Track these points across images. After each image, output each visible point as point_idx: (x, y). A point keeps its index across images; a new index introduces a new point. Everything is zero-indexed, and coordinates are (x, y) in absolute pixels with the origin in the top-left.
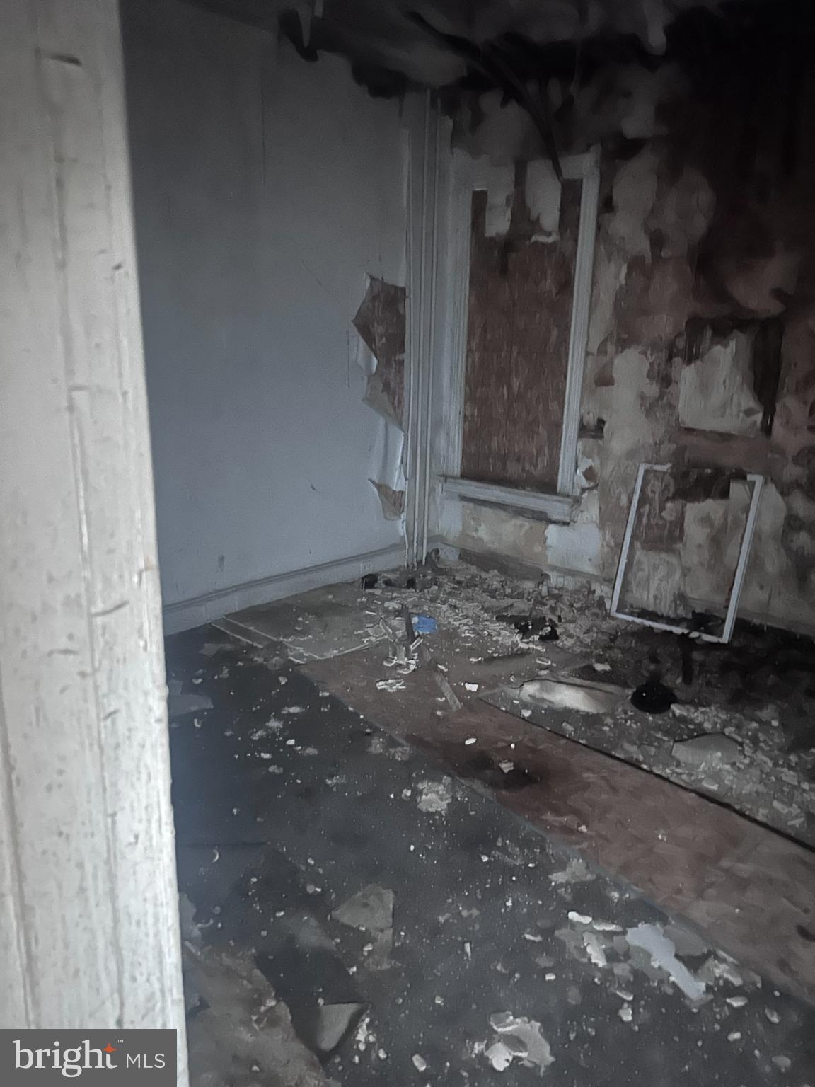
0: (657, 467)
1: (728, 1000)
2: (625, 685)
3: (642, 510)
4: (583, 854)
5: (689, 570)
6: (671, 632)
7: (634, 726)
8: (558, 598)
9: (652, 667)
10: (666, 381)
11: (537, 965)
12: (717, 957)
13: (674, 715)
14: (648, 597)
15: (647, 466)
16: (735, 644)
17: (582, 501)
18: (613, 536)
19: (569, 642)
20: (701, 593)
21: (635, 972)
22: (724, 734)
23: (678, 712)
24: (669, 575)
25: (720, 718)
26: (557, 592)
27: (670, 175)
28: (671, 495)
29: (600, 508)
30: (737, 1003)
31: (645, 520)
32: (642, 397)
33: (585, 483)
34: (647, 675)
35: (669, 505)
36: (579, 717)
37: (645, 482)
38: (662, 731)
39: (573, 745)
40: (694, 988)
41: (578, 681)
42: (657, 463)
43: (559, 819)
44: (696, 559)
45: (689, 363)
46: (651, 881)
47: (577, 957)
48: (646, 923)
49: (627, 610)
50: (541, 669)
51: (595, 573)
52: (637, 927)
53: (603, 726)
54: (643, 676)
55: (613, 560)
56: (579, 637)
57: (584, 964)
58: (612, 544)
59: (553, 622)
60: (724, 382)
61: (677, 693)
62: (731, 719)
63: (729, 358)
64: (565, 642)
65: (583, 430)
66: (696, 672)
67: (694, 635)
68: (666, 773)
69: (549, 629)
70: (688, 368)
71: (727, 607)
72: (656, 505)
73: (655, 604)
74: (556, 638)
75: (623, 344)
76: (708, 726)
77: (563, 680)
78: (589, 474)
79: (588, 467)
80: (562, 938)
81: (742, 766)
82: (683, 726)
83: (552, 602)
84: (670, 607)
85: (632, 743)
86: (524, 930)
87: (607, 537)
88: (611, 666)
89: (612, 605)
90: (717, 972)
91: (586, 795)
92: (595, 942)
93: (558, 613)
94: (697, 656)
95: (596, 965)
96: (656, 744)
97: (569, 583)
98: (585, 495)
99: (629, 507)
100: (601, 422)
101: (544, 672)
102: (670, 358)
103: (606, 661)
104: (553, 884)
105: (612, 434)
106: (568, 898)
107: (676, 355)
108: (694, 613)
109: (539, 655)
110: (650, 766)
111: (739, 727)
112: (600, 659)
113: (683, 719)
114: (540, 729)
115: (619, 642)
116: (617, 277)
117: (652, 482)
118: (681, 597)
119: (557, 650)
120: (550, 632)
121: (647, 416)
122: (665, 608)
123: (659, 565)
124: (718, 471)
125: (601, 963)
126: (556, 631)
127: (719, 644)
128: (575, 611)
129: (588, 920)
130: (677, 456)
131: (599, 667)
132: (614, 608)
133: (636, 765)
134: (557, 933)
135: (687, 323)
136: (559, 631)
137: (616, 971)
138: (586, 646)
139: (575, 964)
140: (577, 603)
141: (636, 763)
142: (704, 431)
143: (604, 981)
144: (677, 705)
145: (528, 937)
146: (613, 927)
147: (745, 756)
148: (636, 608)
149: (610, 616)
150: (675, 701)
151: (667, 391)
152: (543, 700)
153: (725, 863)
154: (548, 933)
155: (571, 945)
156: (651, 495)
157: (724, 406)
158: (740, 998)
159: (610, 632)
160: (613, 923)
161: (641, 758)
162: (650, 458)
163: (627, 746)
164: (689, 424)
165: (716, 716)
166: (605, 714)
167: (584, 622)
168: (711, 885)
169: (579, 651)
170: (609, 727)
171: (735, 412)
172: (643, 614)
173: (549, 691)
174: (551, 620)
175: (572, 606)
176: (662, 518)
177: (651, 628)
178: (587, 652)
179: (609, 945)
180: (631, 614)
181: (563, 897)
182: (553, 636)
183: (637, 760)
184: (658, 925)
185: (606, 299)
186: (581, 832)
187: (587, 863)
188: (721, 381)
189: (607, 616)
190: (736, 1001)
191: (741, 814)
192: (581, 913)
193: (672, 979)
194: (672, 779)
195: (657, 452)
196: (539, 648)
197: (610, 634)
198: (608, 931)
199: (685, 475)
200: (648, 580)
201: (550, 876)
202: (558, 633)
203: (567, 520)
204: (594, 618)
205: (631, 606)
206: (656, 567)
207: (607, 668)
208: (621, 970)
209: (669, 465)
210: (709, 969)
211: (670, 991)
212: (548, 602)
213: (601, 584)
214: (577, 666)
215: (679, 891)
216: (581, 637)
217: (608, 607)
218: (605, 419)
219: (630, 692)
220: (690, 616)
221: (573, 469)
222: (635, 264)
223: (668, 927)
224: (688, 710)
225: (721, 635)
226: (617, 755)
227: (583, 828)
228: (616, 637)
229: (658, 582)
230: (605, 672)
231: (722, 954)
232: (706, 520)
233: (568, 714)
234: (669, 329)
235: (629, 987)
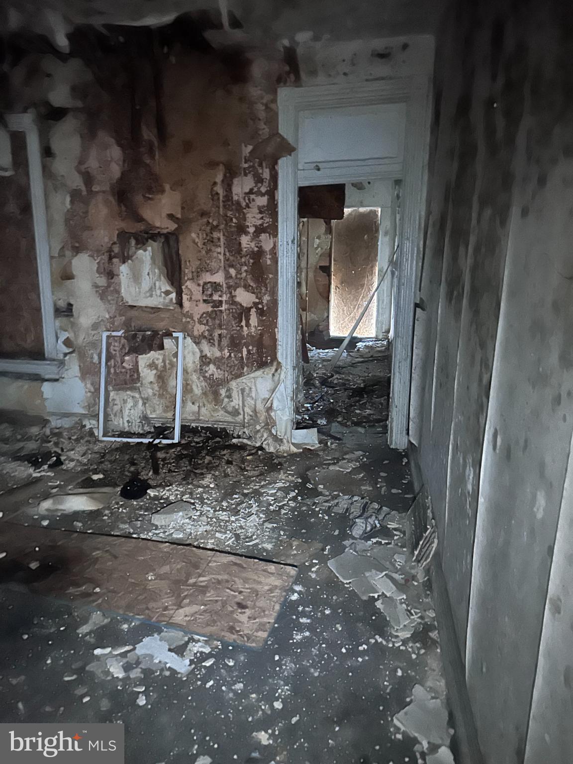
0: (114, 334)
1: (203, 664)
2: (115, 485)
3: (109, 364)
4: (99, 608)
5: (147, 399)
6: (142, 442)
7: (124, 511)
8: (59, 435)
9: (132, 469)
10: (111, 275)
11: (76, 695)
12: (194, 640)
13: (150, 497)
14: (123, 423)
15: (108, 333)
16: (183, 442)
17: (66, 362)
18: (92, 384)
19: (72, 464)
20: (157, 414)
21: (144, 671)
22: (182, 500)
23: (152, 494)
24: (135, 405)
25: (179, 491)
26: (57, 431)
27: (89, 134)
28: (127, 351)
29: (80, 366)
30: (208, 663)
31: (112, 370)
32: (96, 286)
33: (67, 350)
34: (129, 474)
35: (127, 358)
36: (85, 515)
37: (108, 345)
38: (143, 509)
39: (83, 535)
40: (181, 665)
41: (81, 490)
42: (113, 331)
43: (79, 589)
44: (150, 391)
45: (124, 262)
46: (147, 608)
47: (103, 678)
48: (148, 637)
49: (110, 434)
50: (53, 489)
51: (84, 412)
52: (142, 641)
53: (103, 516)
54: (126, 476)
55: (95, 401)
56: (78, 460)
57: (109, 681)
58: (92, 390)
59: (58, 453)
60: (148, 274)
61: (150, 482)
62: (186, 490)
63: (149, 258)
64: (68, 466)
65: (58, 312)
66: (161, 466)
67: (157, 441)
68: (149, 536)
69: (55, 458)
70: (123, 265)
71: (174, 420)
72: (119, 360)
73: (129, 426)
74: (62, 463)
75: (77, 250)
76: (172, 498)
77: (70, 492)
78: (67, 343)
79: (65, 337)
80: (92, 670)
81: (195, 517)
82: (157, 502)
83: (55, 439)
84: (139, 426)
85: (124, 522)
86: (63, 675)
87: (89, 386)
88: (104, 474)
89: (99, 433)
90: (195, 650)
91: (96, 567)
92: (115, 663)
93: (60, 446)
94: (160, 455)
95: (117, 678)
96: (140, 519)
97: (66, 423)
98: (67, 358)
99: (100, 363)
100: (70, 305)
101: (55, 490)
102: (110, 258)
103: (100, 472)
104: (80, 635)
105: (79, 313)
106: (92, 640)
107: (115, 257)
108: (155, 427)
109: (50, 479)
110: (139, 535)
111: (191, 494)
112: (96, 472)
113: (156, 498)
114: (57, 531)
115: (107, 457)
116: (63, 203)
117: (113, 344)
118: (145, 418)
119: (63, 472)
120: (56, 460)
121: (101, 299)
122: (137, 429)
123: (127, 400)
124: (155, 333)
125: (121, 675)
126: (60, 459)
127: (173, 444)
128: (73, 442)
129: (109, 649)
130: (127, 325)
131: (95, 477)
132: (101, 434)
133: (128, 536)
134: (87, 668)
135: (118, 235)
136: (63, 458)
137: (132, 676)
138: (85, 465)
139: (103, 684)
140: (73, 436)
141: (129, 535)
142: (141, 307)
143: (124, 686)
144: (151, 489)
145: (66, 679)
146: (127, 648)
147: (197, 510)
148: (116, 432)
149: (98, 441)
150: (150, 487)
151: (113, 281)
152: (57, 510)
153: (191, 581)
154: (81, 671)
155: (99, 672)
156: (114, 352)
157: (152, 289)
158: (211, 659)
159: (101, 451)
160: (126, 645)
161: (132, 531)
162: (109, 327)
163: (122, 526)
164: (131, 303)
165: (177, 490)
166: (104, 508)
167: (81, 448)
168: (185, 597)
169: (79, 469)
170: (108, 516)
171: (158, 293)
172: (122, 434)
173: (61, 503)
174: (55, 452)
175: (70, 439)
176: (124, 367)
177: (129, 443)
178: (85, 469)
179: (125, 660)
180: (113, 436)
181: (89, 642)
182: (59, 463)
183: (129, 533)
184: (156, 635)
185: (59, 218)
186: (97, 593)
187: (103, 613)
188: (147, 273)
189: (97, 440)
190: (208, 662)
191: (198, 547)
192: (103, 647)
193: (168, 666)
194: (154, 538)
195: (113, 323)
196: (48, 474)
197: (101, 453)
198: (123, 652)
199: (134, 336)
200: (121, 411)
201: (78, 631)
202: (62, 460)
203: (57, 377)
204: (88, 443)
205: (113, 431)
206: (125, 402)
207: (101, 476)
208: (135, 674)
209: (123, 331)
210: (190, 650)
211: (167, 673)
212: (51, 439)
213: (89, 419)
214: (80, 480)
215: (166, 609)
216: (80, 459)
217: (96, 434)
218: (72, 303)
219: (119, 489)
220: (153, 430)
221: (55, 339)
222: (75, 195)
223: (162, 634)
224: (159, 491)
225: (173, 439)
226: (116, 534)
227: (98, 590)
228: (105, 454)
229: (128, 411)
230: (100, 479)
231: (196, 637)
232: (152, 365)
233: (77, 515)
234: (106, 239)
235: (142, 682)
